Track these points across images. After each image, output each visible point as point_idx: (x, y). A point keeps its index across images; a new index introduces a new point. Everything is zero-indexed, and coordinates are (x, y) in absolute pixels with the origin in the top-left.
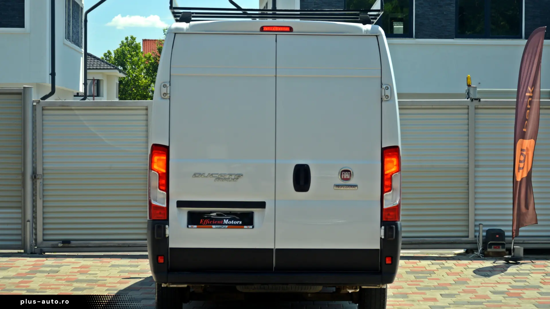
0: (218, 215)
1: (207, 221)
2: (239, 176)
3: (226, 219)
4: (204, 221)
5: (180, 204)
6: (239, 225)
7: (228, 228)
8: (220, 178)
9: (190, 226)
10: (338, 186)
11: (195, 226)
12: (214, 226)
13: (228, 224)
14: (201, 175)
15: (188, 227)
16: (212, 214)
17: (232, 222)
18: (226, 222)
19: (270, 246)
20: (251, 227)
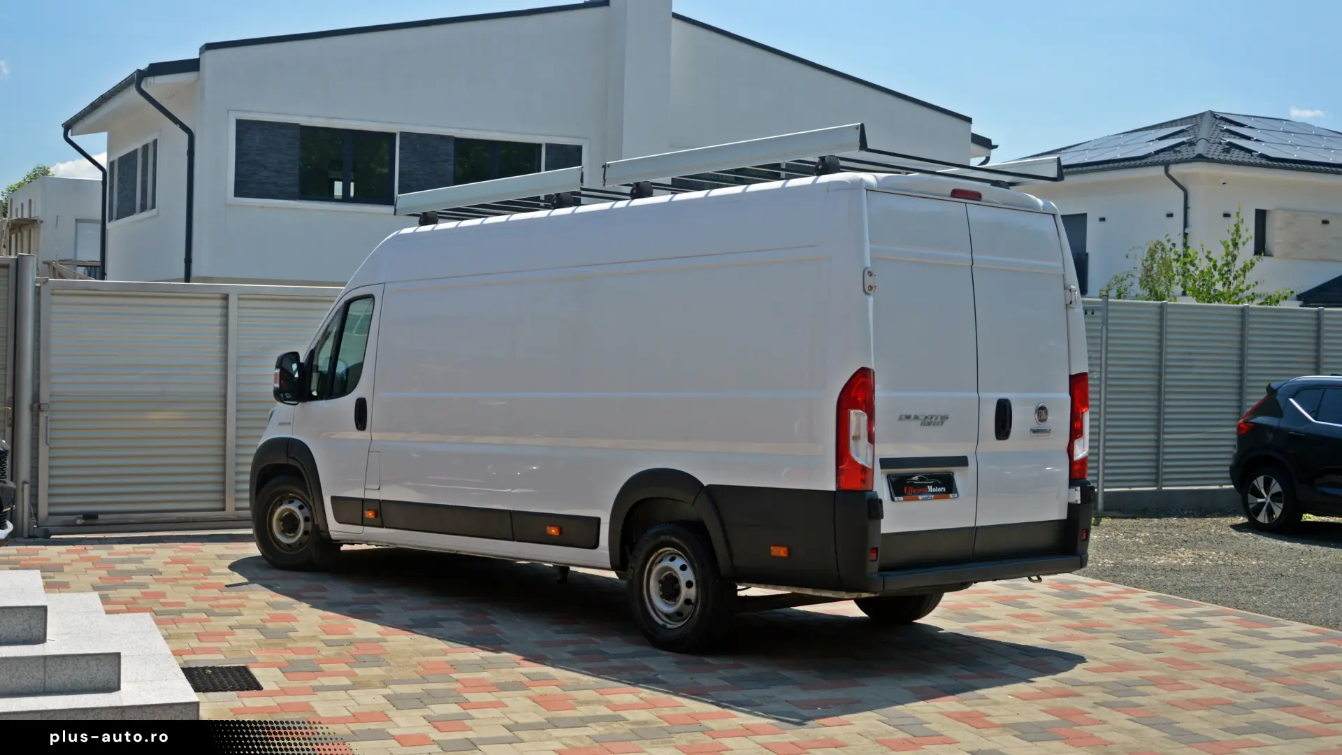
0: (921, 479)
1: (911, 489)
2: (944, 418)
3: (930, 485)
4: (908, 490)
5: (885, 463)
6: (943, 493)
7: (935, 498)
8: (928, 421)
9: (896, 499)
10: (1035, 431)
11: (901, 498)
12: (920, 497)
13: (933, 493)
14: (908, 417)
15: (893, 500)
16: (914, 478)
17: (936, 490)
18: (930, 489)
19: (969, 523)
20: (956, 496)
